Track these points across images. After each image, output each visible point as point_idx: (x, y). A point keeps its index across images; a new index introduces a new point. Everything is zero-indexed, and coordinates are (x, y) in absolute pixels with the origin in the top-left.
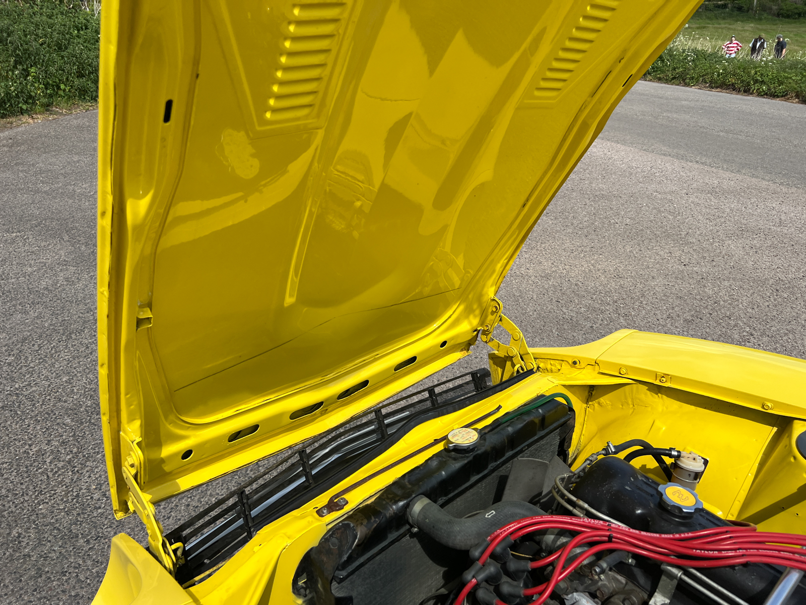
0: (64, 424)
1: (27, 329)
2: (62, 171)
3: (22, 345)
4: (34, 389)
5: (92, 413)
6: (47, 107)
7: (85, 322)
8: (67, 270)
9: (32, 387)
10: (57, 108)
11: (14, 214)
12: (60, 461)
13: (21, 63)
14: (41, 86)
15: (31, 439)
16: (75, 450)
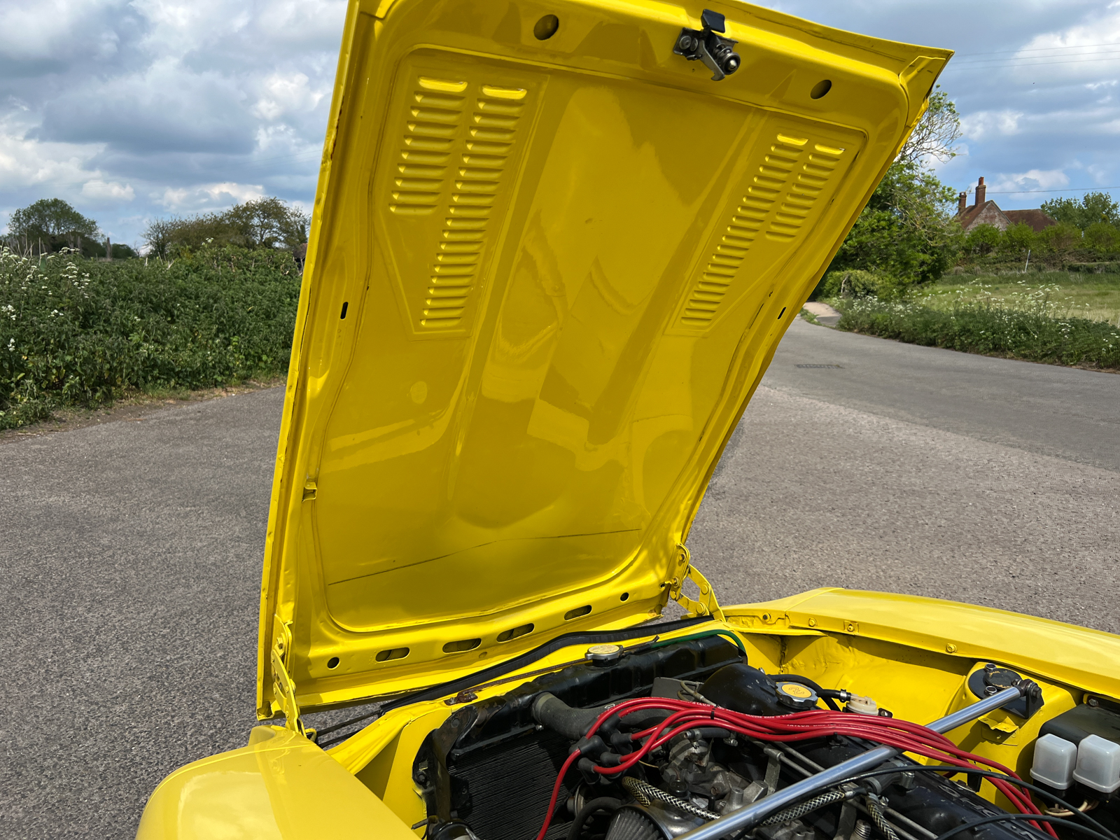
0: (212, 699)
1: (188, 602)
2: (251, 447)
3: (180, 619)
4: (186, 662)
5: (243, 690)
6: (244, 380)
7: (250, 599)
8: (239, 546)
9: (184, 660)
10: (254, 381)
11: (192, 488)
12: (201, 735)
13: (223, 331)
14: (241, 357)
15: (174, 711)
16: (219, 725)
